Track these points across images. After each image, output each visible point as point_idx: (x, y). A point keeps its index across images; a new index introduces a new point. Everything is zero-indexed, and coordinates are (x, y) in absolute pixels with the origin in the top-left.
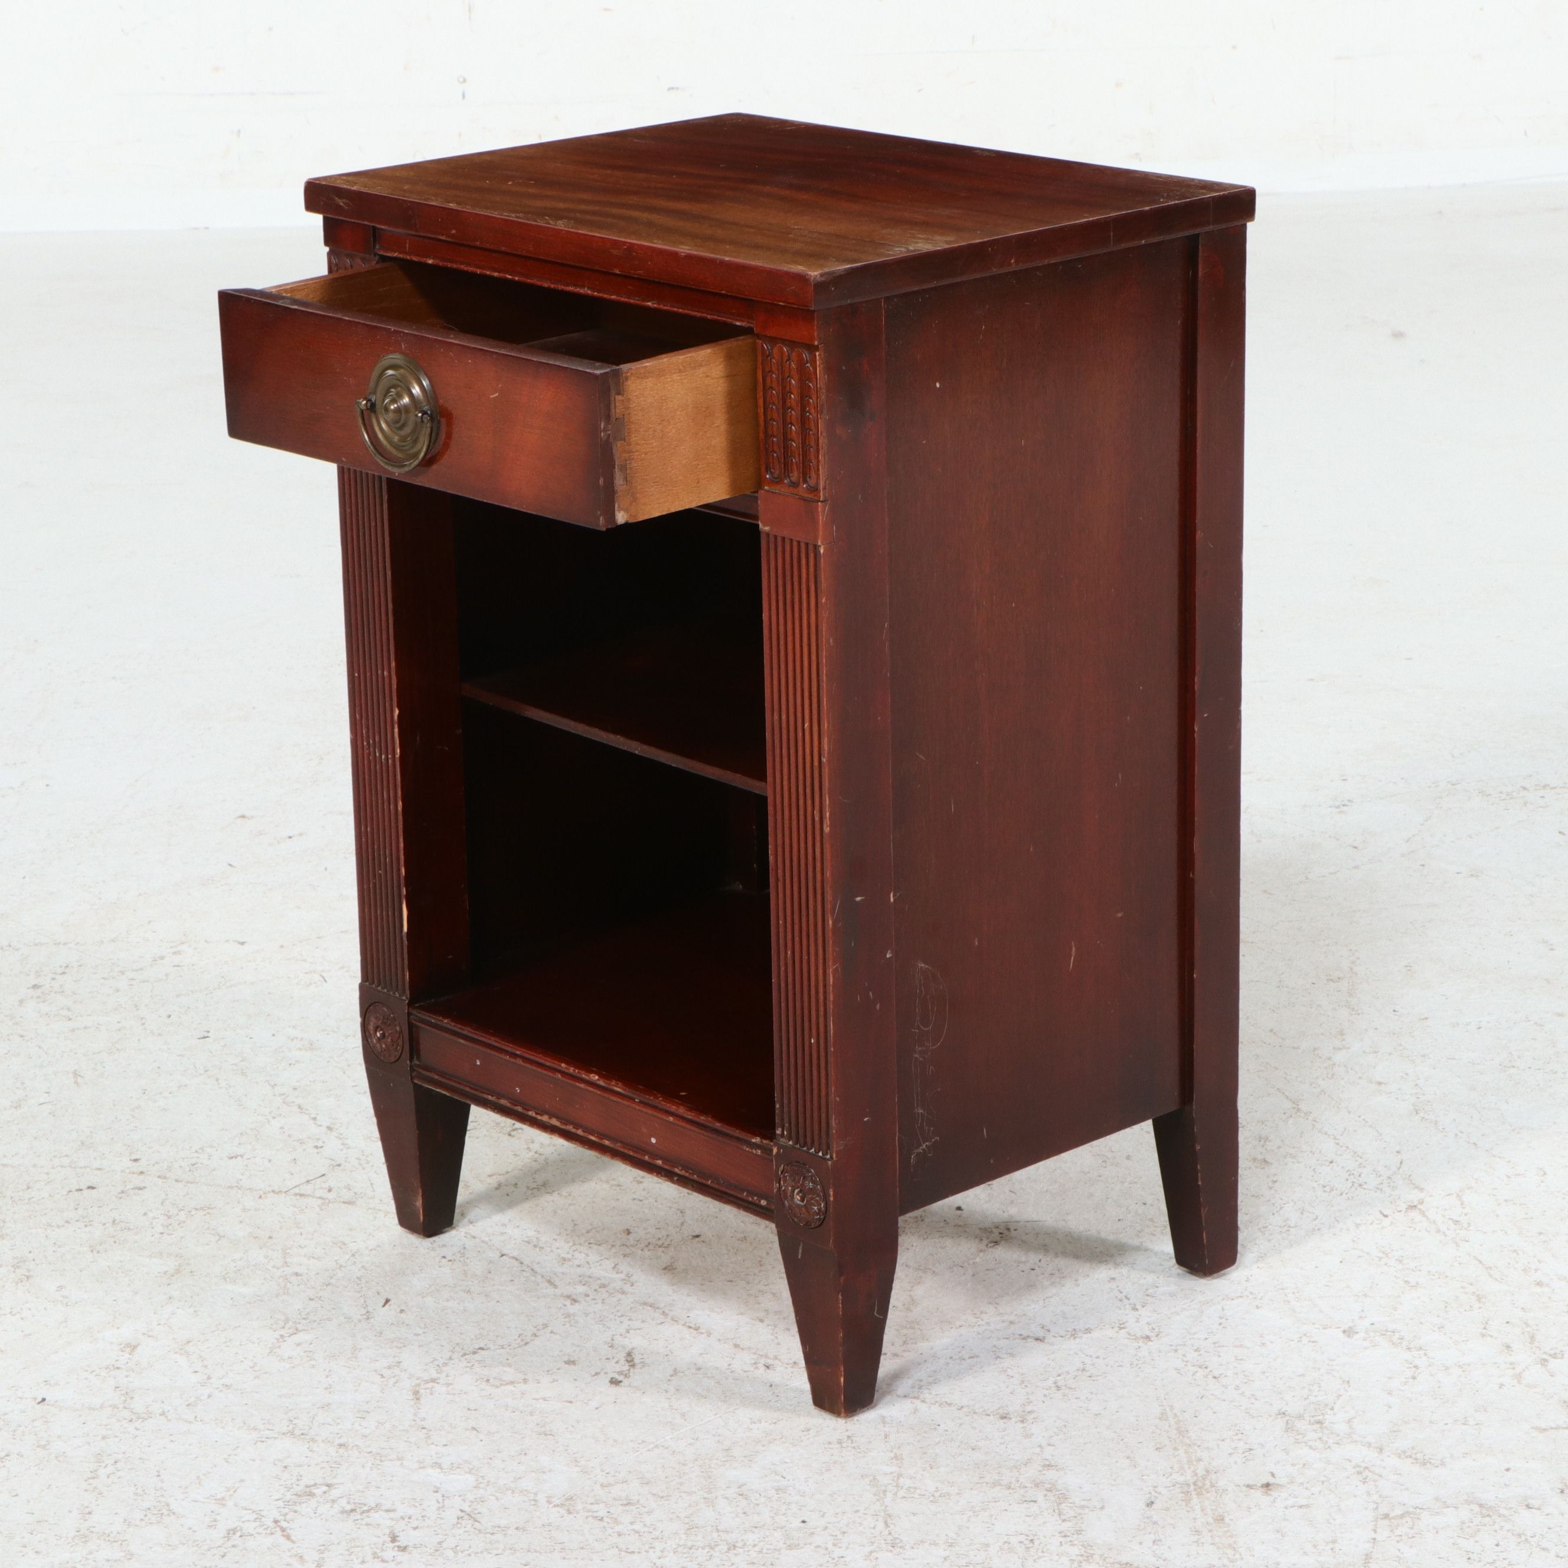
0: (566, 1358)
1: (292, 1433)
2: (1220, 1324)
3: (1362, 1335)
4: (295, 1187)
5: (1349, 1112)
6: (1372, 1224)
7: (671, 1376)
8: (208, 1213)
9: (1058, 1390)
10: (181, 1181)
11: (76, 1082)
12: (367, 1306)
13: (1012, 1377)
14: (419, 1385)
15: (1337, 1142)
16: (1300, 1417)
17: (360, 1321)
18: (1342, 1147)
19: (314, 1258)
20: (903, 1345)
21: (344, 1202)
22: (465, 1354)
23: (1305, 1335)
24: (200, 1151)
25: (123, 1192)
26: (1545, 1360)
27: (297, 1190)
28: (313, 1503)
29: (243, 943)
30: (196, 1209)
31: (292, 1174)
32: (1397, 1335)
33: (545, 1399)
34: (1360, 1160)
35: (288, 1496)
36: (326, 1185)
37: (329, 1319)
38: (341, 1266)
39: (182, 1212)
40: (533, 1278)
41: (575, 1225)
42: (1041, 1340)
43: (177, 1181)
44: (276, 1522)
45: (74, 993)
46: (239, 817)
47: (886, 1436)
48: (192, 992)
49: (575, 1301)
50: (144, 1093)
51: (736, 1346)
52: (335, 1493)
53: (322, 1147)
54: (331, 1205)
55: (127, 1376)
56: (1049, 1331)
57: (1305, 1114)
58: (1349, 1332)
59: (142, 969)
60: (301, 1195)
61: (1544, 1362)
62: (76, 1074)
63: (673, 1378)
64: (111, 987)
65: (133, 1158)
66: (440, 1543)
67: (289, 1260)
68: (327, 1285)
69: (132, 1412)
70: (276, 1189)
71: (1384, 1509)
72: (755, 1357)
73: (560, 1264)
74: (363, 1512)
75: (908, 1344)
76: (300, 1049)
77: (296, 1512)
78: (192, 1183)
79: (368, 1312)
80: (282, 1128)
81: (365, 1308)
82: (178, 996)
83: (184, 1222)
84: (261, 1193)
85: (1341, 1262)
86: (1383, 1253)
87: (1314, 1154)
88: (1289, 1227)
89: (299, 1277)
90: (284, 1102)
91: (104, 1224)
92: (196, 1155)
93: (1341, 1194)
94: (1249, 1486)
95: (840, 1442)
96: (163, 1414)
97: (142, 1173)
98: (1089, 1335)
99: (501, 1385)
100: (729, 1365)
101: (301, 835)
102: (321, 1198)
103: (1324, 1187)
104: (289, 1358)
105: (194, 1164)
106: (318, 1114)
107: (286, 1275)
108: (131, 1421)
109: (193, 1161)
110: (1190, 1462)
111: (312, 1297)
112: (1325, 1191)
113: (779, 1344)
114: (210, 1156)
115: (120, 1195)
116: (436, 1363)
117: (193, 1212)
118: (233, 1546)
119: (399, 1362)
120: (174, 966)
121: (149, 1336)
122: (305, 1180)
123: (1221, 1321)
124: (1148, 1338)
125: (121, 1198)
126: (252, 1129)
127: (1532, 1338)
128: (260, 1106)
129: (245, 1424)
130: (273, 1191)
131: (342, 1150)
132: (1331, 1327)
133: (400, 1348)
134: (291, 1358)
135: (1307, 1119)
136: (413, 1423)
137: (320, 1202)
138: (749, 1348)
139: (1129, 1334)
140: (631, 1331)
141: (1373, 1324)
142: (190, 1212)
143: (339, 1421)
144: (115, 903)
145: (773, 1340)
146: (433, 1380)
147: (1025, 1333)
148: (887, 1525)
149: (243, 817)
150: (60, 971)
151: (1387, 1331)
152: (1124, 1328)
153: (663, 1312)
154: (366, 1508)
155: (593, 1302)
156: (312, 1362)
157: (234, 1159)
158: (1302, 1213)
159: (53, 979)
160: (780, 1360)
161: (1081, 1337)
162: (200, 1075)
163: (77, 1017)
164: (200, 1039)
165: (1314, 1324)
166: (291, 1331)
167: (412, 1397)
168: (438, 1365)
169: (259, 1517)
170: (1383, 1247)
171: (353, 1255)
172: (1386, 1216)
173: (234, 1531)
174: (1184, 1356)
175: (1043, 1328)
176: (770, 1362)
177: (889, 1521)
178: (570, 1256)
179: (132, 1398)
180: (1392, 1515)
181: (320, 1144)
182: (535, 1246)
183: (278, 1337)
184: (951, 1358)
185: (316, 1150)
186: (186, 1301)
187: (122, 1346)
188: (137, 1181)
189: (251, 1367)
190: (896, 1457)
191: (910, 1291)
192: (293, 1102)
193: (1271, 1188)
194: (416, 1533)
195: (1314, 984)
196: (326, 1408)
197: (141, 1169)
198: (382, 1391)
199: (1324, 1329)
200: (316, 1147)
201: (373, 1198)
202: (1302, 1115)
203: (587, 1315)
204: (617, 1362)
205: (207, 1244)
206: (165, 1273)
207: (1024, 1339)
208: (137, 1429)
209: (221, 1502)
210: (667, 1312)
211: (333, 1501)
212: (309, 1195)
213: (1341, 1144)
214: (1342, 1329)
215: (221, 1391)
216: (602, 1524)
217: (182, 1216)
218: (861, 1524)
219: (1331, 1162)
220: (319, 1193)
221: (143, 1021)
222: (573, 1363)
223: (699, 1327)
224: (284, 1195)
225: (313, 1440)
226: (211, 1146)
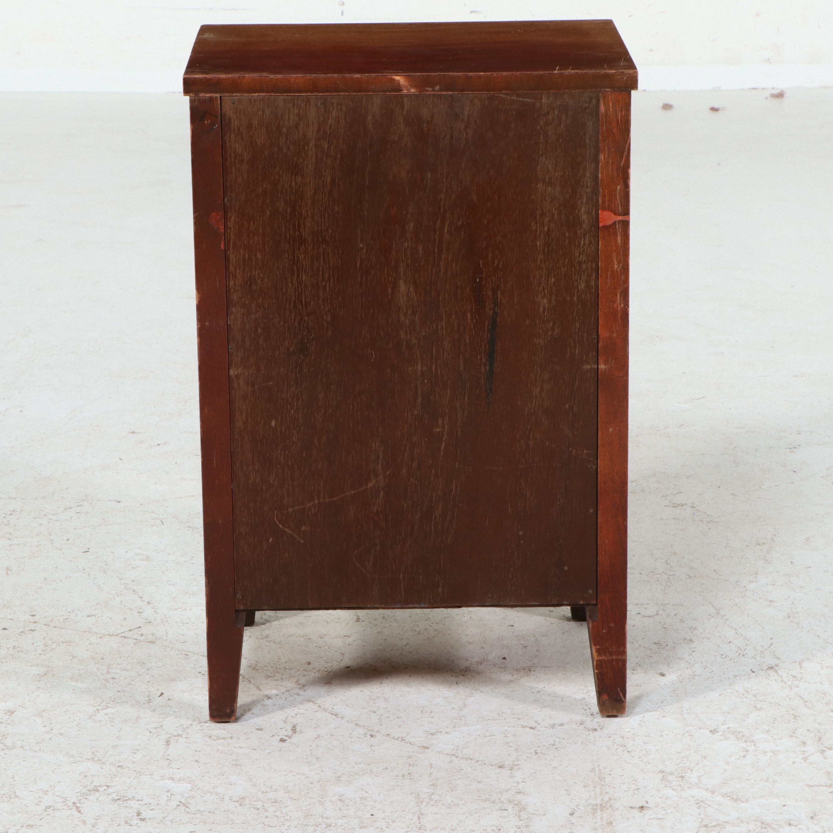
0: (257, 727)
1: (93, 759)
2: (640, 724)
3: (720, 733)
4: (122, 633)
5: (748, 616)
6: (744, 676)
7: (315, 738)
8: (69, 645)
9: (536, 754)
10: (57, 627)
11: (7, 573)
12: (150, 696)
13: (511, 747)
14: (170, 738)
15: (736, 631)
16: (672, 773)
17: (144, 704)
18: (738, 634)
19: (125, 670)
20: (453, 728)
21: (148, 642)
22: (200, 723)
23: (687, 732)
24: (71, 612)
25: (22, 632)
26: (824, 751)
27: (123, 635)
28: (97, 794)
29: (119, 502)
30: (63, 642)
31: (122, 626)
32: (741, 734)
33: (240, 748)
34: (747, 642)
35: (84, 791)
36: (140, 633)
37: (127, 702)
38: (139, 675)
39: (54, 644)
40: (248, 685)
41: (279, 659)
42: (533, 728)
43: (54, 627)
44: (74, 803)
45: (15, 525)
46: (131, 433)
47: (431, 774)
48: (84, 527)
49: (270, 698)
50: (45, 580)
51: (357, 724)
52: (110, 790)
53: (142, 612)
54: (141, 643)
55: (5, 727)
56: (539, 724)
57: (722, 616)
58: (713, 732)
59: (57, 514)
60: (125, 637)
61: (823, 752)
62: (8, 569)
63: (316, 739)
64: (37, 523)
65: (31, 614)
66: (164, 818)
67: (110, 671)
68: (129, 685)
69: (5, 745)
70: (111, 634)
71: (705, 822)
72: (366, 730)
73: (266, 678)
74: (125, 800)
75: (456, 727)
76: (141, 560)
77: (86, 799)
78: (63, 628)
79: (150, 699)
80: (121, 602)
81: (148, 697)
82: (75, 529)
83: (54, 649)
84: (102, 635)
85: (720, 695)
86: (746, 691)
87: (721, 637)
88: (695, 675)
89: (115, 680)
90: (125, 588)
91: (8, 648)
92: (69, 614)
93: (731, 659)
94: (631, 807)
95: (403, 776)
96: (22, 747)
97: (35, 622)
98: (562, 727)
99: (217, 739)
100: (350, 734)
101: (165, 443)
102: (136, 639)
103: (722, 655)
104: (99, 721)
105: (67, 619)
106: (143, 595)
107: (107, 679)
108: (3, 750)
109: (67, 617)
110: (601, 794)
111: (119, 690)
112: (721, 658)
113: (381, 725)
114: (77, 615)
115: (21, 634)
116: (183, 727)
117: (61, 644)
118: (48, 815)
119: (162, 726)
120: (76, 513)
121: (22, 707)
122: (128, 629)
123: (640, 723)
124: (596, 730)
125: (21, 635)
126: (104, 602)
127: (820, 739)
128: (111, 589)
129: (67, 753)
130: (109, 635)
131: (153, 615)
132: (703, 729)
133: (164, 718)
134: (101, 721)
135: (722, 619)
136: (163, 757)
137: (135, 641)
138: (364, 726)
139: (585, 727)
140: (298, 715)
141: (729, 728)
142: (59, 644)
143: (120, 754)
144: (48, 477)
145: (378, 723)
146: (179, 736)
147: (525, 724)
148: (419, 818)
149: (133, 432)
150: (9, 513)
151: (735, 732)
152: (583, 724)
153: (319, 706)
154: (126, 798)
155: (280, 699)
156: (112, 724)
157: (90, 617)
158: (705, 669)
159: (4, 517)
160: (380, 733)
161: (557, 728)
162: (80, 571)
163: (14, 538)
164: (83, 552)
165: (694, 726)
166: (103, 707)
167: (165, 743)
168: (183, 728)
169: (65, 801)
170: (747, 688)
171: (148, 670)
172: (753, 672)
173: (50, 807)
174: (614, 740)
175: (536, 722)
176: (374, 733)
177: (421, 816)
178: (272, 675)
179: (6, 738)
180: (709, 825)
181: (141, 611)
182: (254, 669)
183: (96, 710)
184: (479, 736)
185: (138, 614)
186: (47, 690)
187: (6, 712)
188: (32, 626)
189: (76, 725)
190: (433, 785)
191: (465, 700)
192: (130, 588)
193: (690, 655)
194: (152, 812)
195: (747, 546)
196: (115, 747)
197: (35, 620)
198: (149, 740)
199: (699, 729)
200: (139, 612)
201: (166, 640)
202: (720, 617)
203: (274, 705)
204: (286, 730)
205: (65, 661)
206: (38, 675)
207: (523, 727)
208: (5, 754)
209: (46, 792)
210: (321, 705)
211: (109, 794)
212: (129, 638)
213: (738, 633)
214: (710, 730)
215: (57, 736)
216: (258, 811)
217: (54, 645)
218: (404, 817)
219: (730, 642)
220: (135, 637)
221: (52, 542)
222: (261, 730)
223: (338, 714)
224: (115, 637)
225: (104, 763)
226: (78, 610)
